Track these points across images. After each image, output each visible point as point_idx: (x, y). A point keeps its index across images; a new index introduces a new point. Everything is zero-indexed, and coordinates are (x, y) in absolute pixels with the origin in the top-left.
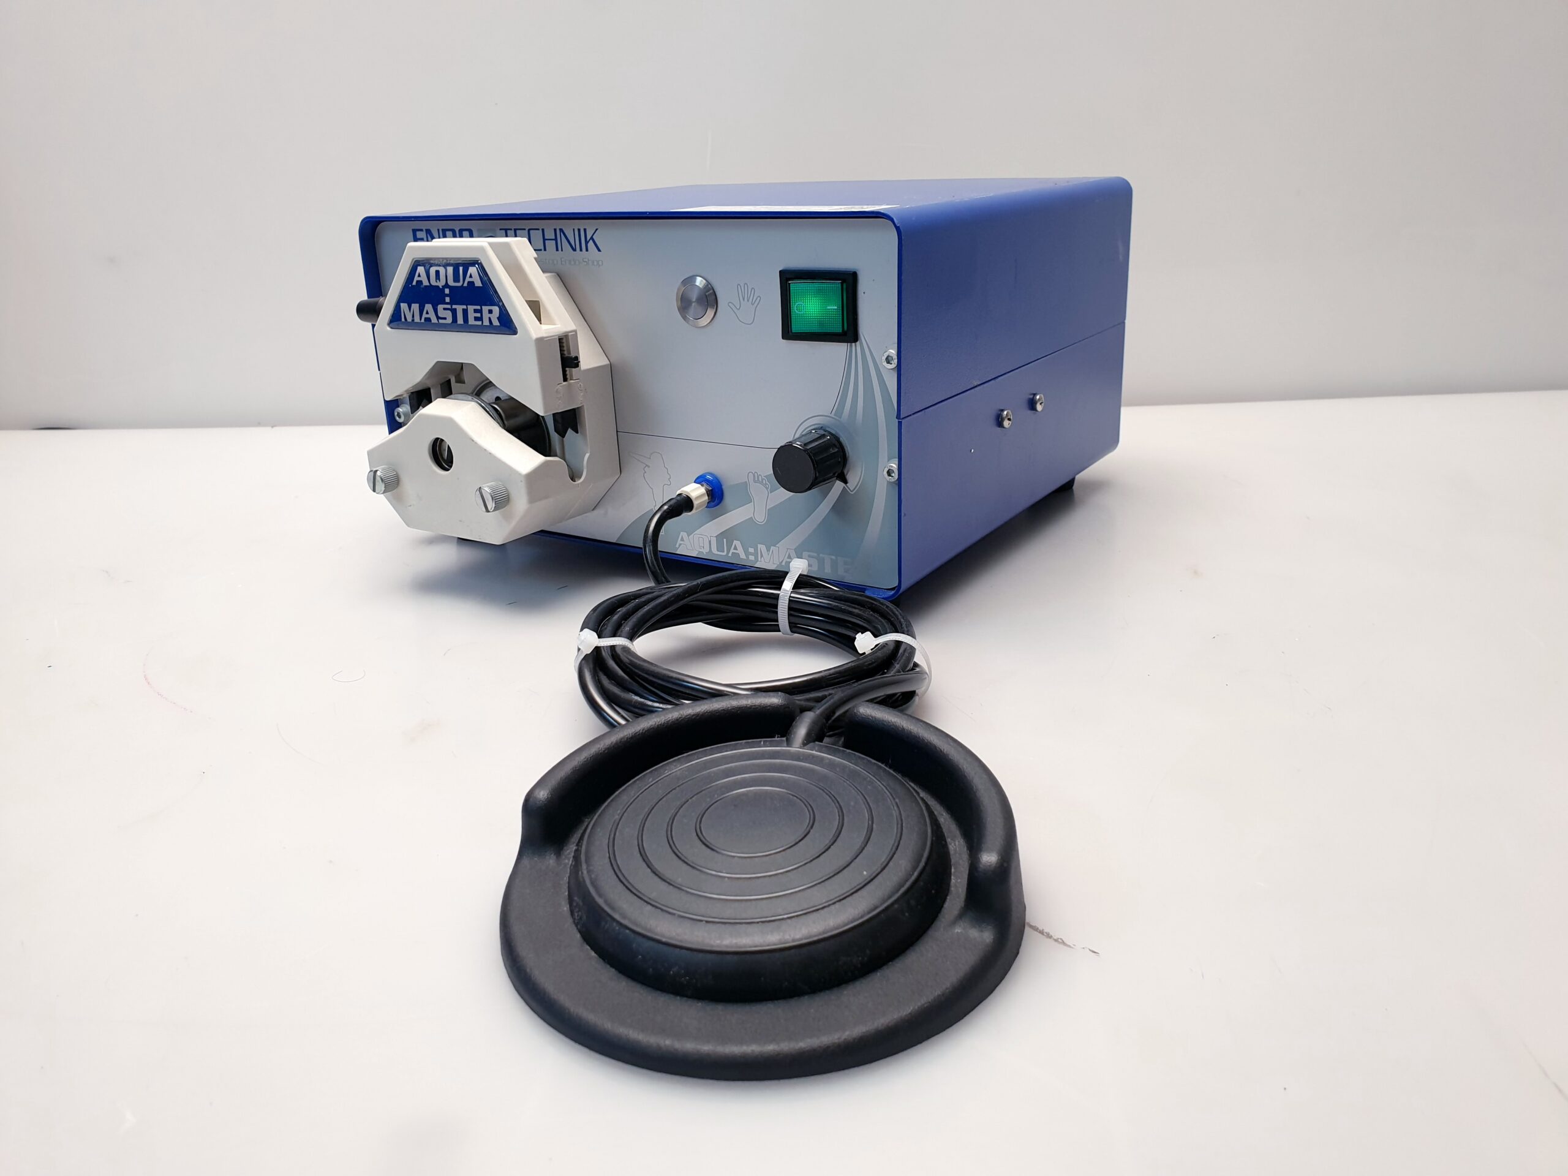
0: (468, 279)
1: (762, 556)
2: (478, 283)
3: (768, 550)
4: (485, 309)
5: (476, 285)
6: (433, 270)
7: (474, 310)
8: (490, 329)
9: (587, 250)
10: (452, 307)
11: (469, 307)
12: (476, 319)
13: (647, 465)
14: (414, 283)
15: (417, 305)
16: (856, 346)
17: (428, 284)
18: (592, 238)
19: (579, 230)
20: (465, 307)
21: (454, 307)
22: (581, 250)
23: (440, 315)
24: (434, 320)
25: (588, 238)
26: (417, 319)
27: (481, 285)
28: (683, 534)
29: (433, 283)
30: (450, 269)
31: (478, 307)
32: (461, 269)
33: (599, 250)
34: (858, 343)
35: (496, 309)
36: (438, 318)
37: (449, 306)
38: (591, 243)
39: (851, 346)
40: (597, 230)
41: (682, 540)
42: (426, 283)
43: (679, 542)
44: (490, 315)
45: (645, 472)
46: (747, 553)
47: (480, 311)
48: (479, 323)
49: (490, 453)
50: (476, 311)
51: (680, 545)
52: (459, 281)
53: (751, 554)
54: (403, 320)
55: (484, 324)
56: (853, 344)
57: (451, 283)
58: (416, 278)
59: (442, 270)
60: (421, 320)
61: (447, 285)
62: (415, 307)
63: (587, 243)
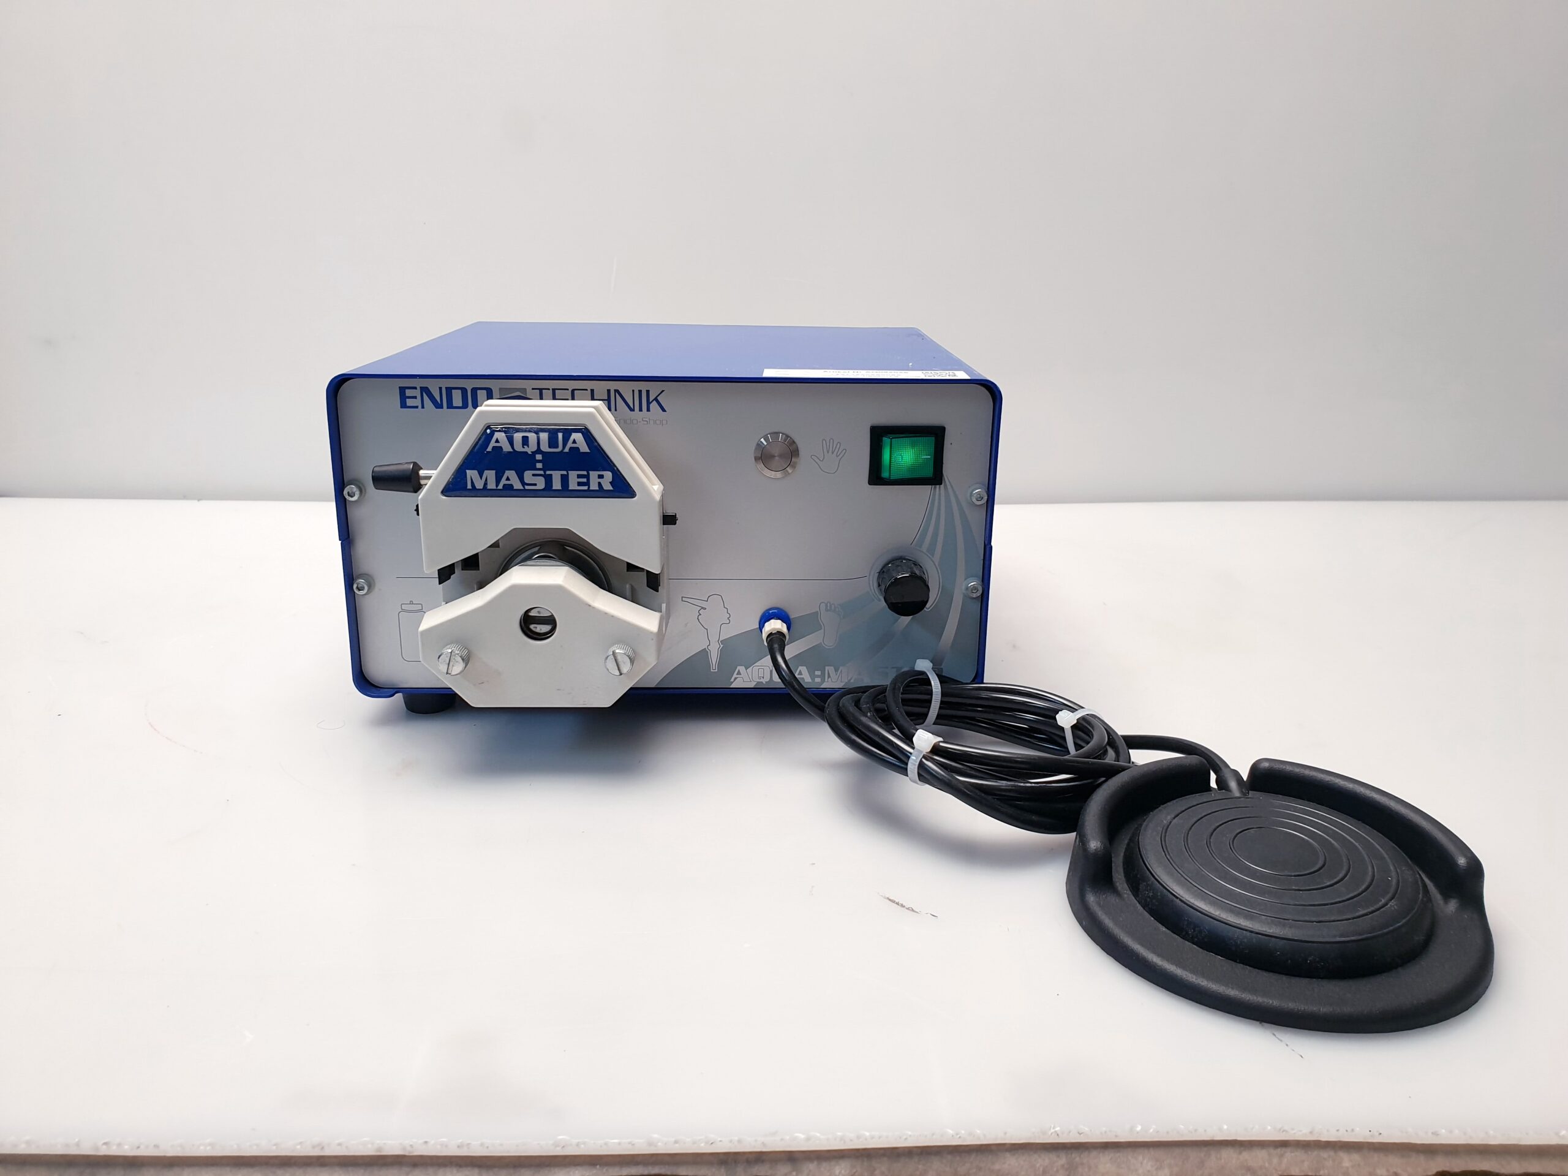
0: (570, 444)
1: (829, 676)
2: (584, 448)
3: (836, 670)
4: (594, 475)
5: (581, 451)
6: (518, 437)
7: (578, 475)
8: (601, 493)
9: (648, 410)
10: (545, 473)
11: (570, 472)
12: (579, 484)
13: (702, 608)
14: (489, 449)
15: (493, 472)
16: (940, 487)
17: (511, 450)
18: (656, 399)
19: (640, 391)
20: (565, 473)
21: (548, 472)
22: (641, 410)
23: (526, 481)
24: (518, 485)
25: (651, 399)
26: (492, 485)
27: (589, 451)
28: (741, 669)
29: (518, 447)
30: (544, 436)
31: (585, 473)
32: (560, 435)
33: (664, 410)
34: (942, 486)
35: (608, 475)
36: (523, 484)
37: (542, 472)
38: (654, 405)
39: (935, 488)
40: (663, 391)
41: (739, 673)
42: (507, 448)
43: (735, 676)
44: (600, 480)
45: (700, 615)
46: (813, 676)
47: (587, 477)
48: (586, 488)
49: (612, 616)
50: (579, 476)
51: (736, 679)
52: (557, 447)
53: (818, 676)
54: (469, 486)
55: (591, 488)
56: (938, 486)
57: (545, 447)
58: (493, 444)
59: (532, 437)
60: (497, 486)
61: (539, 451)
62: (490, 475)
63: (649, 403)
